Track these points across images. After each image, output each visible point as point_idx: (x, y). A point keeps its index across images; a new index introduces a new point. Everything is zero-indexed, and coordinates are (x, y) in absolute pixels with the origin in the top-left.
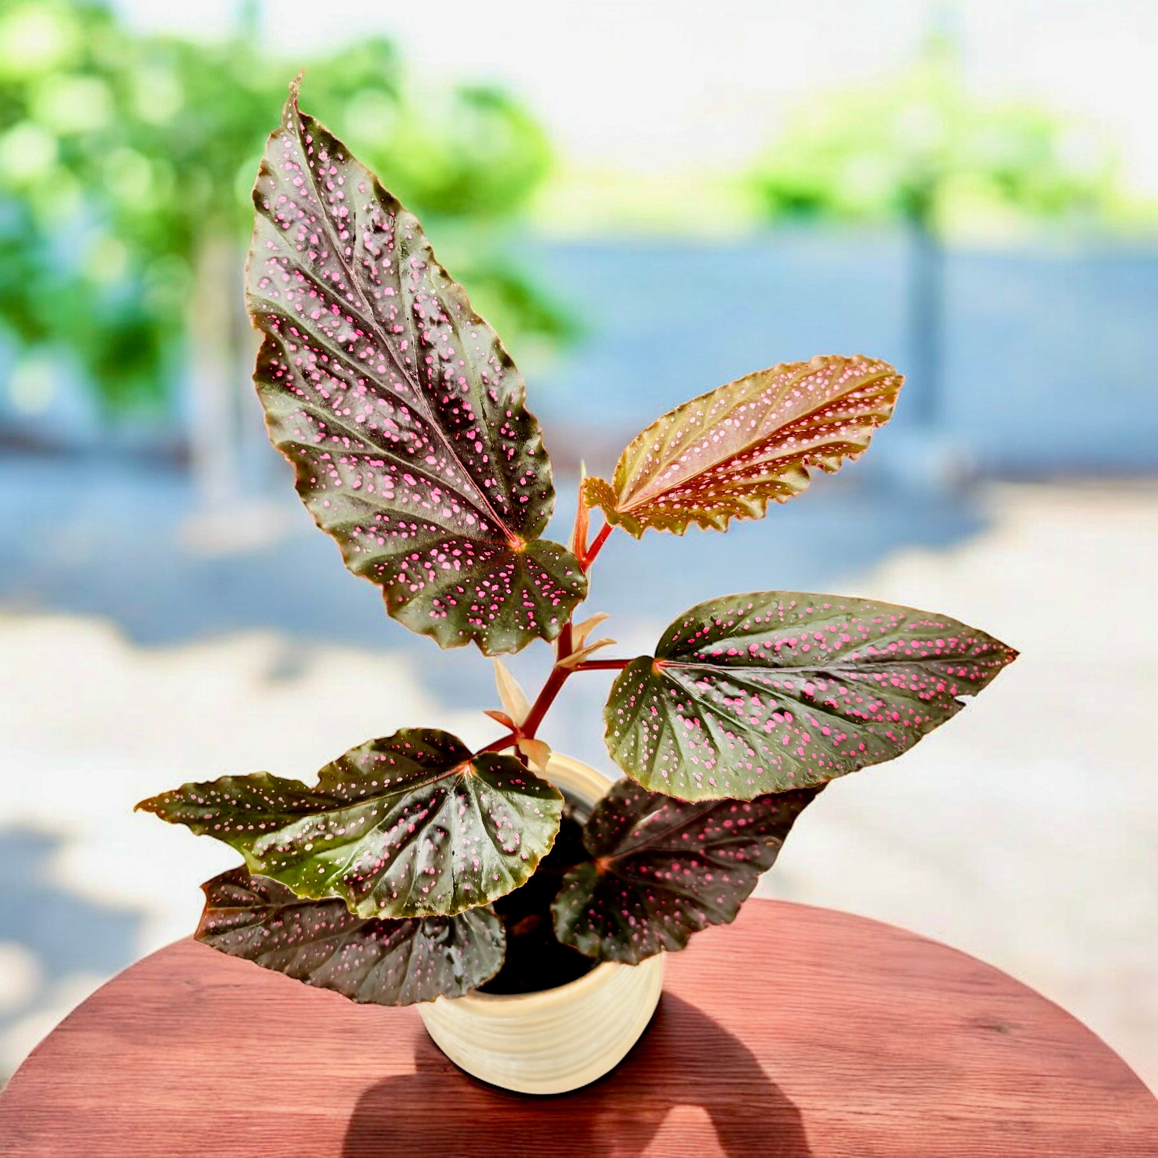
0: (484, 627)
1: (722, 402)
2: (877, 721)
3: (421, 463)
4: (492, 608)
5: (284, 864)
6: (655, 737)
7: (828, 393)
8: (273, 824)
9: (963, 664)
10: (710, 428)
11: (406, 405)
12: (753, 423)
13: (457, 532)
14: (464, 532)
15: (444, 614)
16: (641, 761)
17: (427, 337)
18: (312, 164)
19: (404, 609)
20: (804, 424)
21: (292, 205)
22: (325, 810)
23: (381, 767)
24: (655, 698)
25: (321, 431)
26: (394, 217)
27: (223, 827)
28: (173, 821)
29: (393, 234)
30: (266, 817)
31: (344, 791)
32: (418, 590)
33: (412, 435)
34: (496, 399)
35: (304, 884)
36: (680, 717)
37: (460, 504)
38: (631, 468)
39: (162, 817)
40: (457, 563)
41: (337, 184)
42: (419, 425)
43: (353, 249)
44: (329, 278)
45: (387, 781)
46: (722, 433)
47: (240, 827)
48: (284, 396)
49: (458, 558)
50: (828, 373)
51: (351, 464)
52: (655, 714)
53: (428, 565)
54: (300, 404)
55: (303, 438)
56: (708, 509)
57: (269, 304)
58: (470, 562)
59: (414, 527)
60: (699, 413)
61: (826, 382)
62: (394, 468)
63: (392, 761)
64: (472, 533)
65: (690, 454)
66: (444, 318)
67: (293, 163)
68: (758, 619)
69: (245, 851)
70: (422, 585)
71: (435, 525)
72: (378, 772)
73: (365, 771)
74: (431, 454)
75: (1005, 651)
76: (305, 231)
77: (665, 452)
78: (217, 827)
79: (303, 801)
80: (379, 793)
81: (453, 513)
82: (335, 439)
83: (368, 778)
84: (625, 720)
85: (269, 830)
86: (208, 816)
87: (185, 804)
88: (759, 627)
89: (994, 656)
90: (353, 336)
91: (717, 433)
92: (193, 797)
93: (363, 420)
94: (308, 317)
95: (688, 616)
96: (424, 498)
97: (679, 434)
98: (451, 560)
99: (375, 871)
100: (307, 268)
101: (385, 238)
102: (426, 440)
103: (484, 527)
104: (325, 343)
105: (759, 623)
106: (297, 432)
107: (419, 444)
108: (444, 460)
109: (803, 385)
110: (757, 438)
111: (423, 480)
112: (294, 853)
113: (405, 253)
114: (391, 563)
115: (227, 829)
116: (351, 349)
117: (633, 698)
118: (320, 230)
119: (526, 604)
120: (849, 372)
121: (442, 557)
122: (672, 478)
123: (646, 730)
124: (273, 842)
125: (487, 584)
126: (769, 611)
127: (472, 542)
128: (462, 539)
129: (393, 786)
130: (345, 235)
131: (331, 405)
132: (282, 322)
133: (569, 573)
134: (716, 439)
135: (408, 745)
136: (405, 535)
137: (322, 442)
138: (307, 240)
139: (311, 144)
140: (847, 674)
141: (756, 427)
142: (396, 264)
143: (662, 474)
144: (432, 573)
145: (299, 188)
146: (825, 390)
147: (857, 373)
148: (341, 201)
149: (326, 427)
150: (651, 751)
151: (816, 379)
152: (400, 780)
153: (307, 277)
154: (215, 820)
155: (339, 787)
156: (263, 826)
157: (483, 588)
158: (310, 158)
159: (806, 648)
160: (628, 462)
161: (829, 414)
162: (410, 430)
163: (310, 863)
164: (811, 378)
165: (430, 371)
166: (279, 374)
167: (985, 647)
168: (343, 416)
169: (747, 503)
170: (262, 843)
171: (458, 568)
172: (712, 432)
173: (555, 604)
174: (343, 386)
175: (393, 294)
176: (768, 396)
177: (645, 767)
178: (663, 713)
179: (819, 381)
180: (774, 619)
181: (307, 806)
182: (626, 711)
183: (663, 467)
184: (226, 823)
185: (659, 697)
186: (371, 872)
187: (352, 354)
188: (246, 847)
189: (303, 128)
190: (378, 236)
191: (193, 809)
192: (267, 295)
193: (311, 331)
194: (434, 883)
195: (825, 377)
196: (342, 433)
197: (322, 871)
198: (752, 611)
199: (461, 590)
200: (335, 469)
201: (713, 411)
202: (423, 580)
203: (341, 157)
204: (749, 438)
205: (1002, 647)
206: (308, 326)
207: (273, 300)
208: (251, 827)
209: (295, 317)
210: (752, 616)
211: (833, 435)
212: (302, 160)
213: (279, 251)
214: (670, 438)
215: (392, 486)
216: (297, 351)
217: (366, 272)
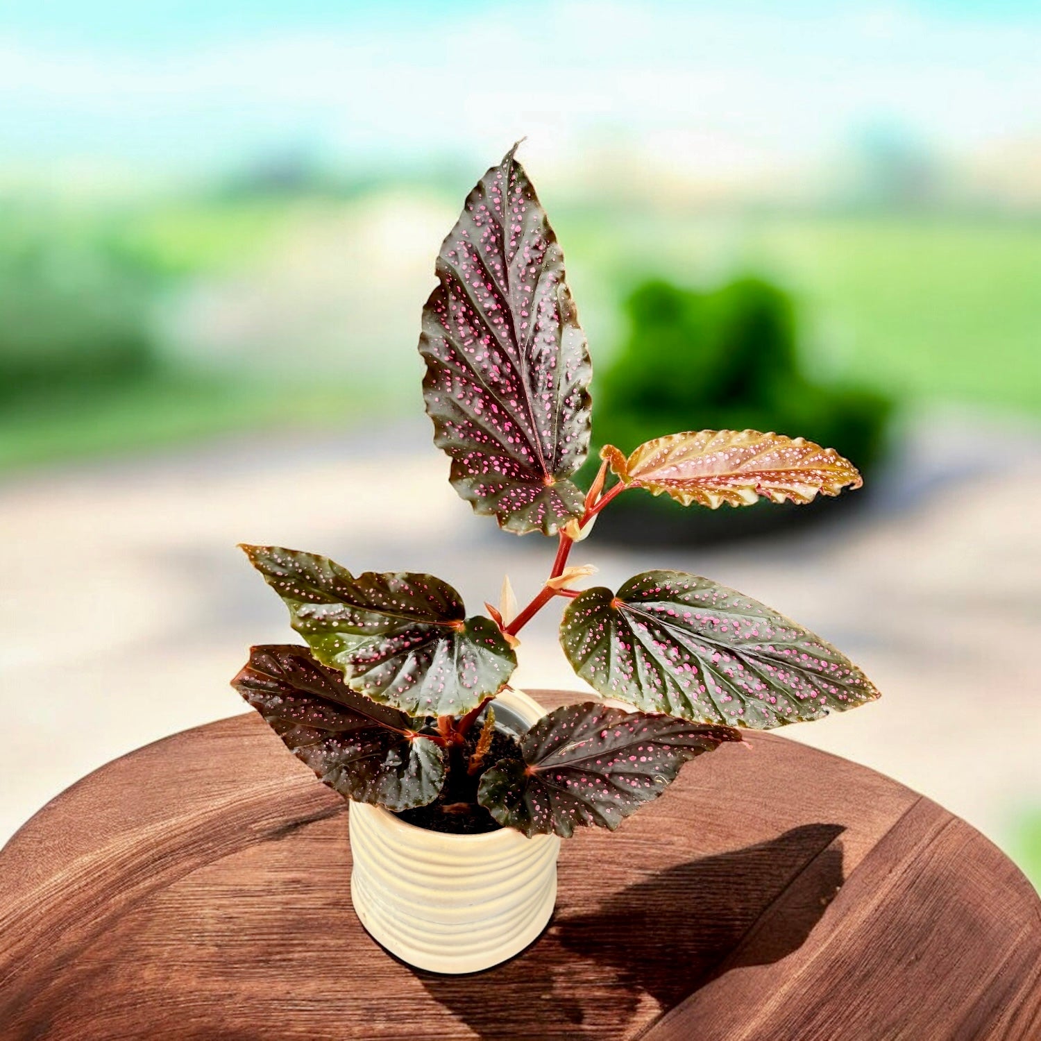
0: (507, 511)
1: (722, 440)
2: (758, 697)
3: (507, 402)
4: (517, 504)
5: (314, 629)
6: (595, 642)
7: (799, 463)
8: (319, 598)
9: (836, 686)
10: (707, 454)
11: (511, 363)
12: (738, 461)
13: (513, 454)
14: (517, 457)
15: (484, 494)
16: (579, 653)
17: (540, 325)
18: (509, 193)
19: (460, 481)
20: (773, 474)
21: (488, 214)
22: (356, 604)
23: (403, 593)
24: (605, 620)
25: (451, 355)
26: (548, 244)
27: (285, 586)
28: (257, 567)
29: (544, 254)
30: (316, 591)
31: (373, 595)
32: (473, 474)
33: (508, 382)
34: (570, 379)
35: (321, 650)
36: (618, 639)
37: (521, 438)
38: (644, 458)
39: (251, 559)
40: (505, 471)
41: (520, 210)
42: (514, 378)
43: (515, 254)
44: (493, 266)
45: (403, 605)
46: (714, 459)
47: (296, 591)
48: (436, 325)
49: (507, 468)
50: (804, 451)
51: (462, 383)
52: (601, 628)
53: (486, 463)
54: (445, 334)
55: (438, 354)
56: (681, 490)
57: (450, 267)
58: (513, 474)
59: (486, 438)
60: (703, 441)
61: (800, 456)
62: (487, 397)
63: (412, 593)
64: (523, 460)
65: (687, 465)
66: (556, 317)
67: (498, 188)
68: (697, 597)
69: (293, 608)
70: (477, 472)
71: (500, 444)
72: (399, 596)
73: (392, 590)
74: (515, 399)
75: (873, 691)
76: (490, 231)
77: (671, 457)
78: (282, 584)
79: (344, 589)
80: (394, 610)
81: (515, 442)
82: (458, 364)
83: (392, 597)
84: (578, 621)
85: (314, 601)
86: (280, 573)
87: (268, 559)
88: (696, 602)
89: (863, 691)
90: (494, 307)
91: (711, 458)
92: (276, 556)
93: (480, 360)
94: (471, 284)
95: (649, 574)
96: (500, 424)
97: (685, 449)
98: (502, 466)
99: (372, 660)
100: (482, 255)
101: (539, 255)
102: (515, 389)
103: (532, 460)
104: (476, 304)
105: (696, 599)
106: (436, 350)
107: (509, 389)
108: (522, 407)
109: (783, 451)
110: (737, 471)
111: (503, 413)
112: (324, 624)
113: (547, 269)
114: (463, 451)
115: (288, 589)
116: (490, 314)
117: (589, 611)
118: (499, 235)
119: (540, 510)
120: (820, 457)
121: (497, 463)
122: (669, 474)
123: (591, 635)
124: (314, 610)
125: (519, 491)
126: (707, 593)
127: (519, 464)
128: (513, 460)
129: (406, 611)
130: (514, 244)
131: (464, 342)
132: (453, 280)
133: (576, 504)
134: (709, 461)
135: (426, 587)
136: (478, 439)
137: (449, 361)
138: (489, 238)
139: (514, 180)
140: (748, 658)
141: (739, 464)
142: (538, 273)
143: (663, 470)
144: (486, 469)
145: (496, 205)
146: (798, 461)
147: (825, 460)
148: (519, 221)
149: (455, 354)
150: (589, 650)
151: (793, 451)
152: (412, 609)
153: (479, 260)
154: (283, 578)
155: (371, 590)
156: (311, 597)
157: (515, 492)
158: (510, 189)
159: (725, 629)
160: (643, 453)
161: (793, 474)
162: (508, 378)
163: (332, 636)
164: (790, 450)
165: (534, 347)
166: (439, 310)
167: (857, 681)
168: (468, 352)
169: (709, 496)
170: (306, 609)
171: (504, 474)
172: (708, 456)
173: (558, 516)
174: (476, 334)
175: (529, 290)
176: (755, 449)
177: (580, 658)
178: (607, 630)
179: (795, 453)
180: (709, 600)
181: (346, 594)
182: (581, 616)
183: (666, 466)
184: (289, 584)
185: (608, 621)
186: (369, 660)
187: (489, 317)
188: (295, 607)
189: (512, 169)
190: (534, 251)
191: (272, 564)
192: (451, 262)
193: (469, 294)
194: (407, 688)
195: (800, 452)
196: (464, 362)
197: (337, 645)
198: (695, 589)
199: (501, 487)
200: (451, 381)
201: (713, 444)
202: (478, 469)
203: (529, 195)
204: (732, 469)
205: (870, 687)
206: (468, 289)
207: (453, 266)
208: (304, 594)
209: (462, 280)
210: (693, 592)
211: (788, 485)
212: (505, 189)
213: (469, 238)
214: (677, 449)
215: (482, 406)
216: (456, 301)
217: (518, 271)
